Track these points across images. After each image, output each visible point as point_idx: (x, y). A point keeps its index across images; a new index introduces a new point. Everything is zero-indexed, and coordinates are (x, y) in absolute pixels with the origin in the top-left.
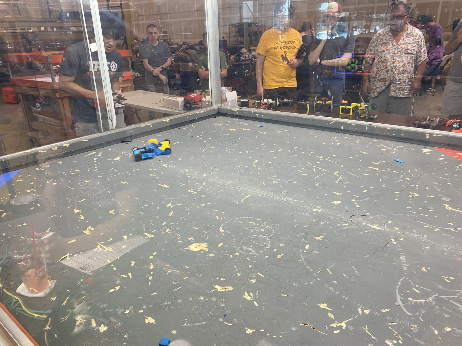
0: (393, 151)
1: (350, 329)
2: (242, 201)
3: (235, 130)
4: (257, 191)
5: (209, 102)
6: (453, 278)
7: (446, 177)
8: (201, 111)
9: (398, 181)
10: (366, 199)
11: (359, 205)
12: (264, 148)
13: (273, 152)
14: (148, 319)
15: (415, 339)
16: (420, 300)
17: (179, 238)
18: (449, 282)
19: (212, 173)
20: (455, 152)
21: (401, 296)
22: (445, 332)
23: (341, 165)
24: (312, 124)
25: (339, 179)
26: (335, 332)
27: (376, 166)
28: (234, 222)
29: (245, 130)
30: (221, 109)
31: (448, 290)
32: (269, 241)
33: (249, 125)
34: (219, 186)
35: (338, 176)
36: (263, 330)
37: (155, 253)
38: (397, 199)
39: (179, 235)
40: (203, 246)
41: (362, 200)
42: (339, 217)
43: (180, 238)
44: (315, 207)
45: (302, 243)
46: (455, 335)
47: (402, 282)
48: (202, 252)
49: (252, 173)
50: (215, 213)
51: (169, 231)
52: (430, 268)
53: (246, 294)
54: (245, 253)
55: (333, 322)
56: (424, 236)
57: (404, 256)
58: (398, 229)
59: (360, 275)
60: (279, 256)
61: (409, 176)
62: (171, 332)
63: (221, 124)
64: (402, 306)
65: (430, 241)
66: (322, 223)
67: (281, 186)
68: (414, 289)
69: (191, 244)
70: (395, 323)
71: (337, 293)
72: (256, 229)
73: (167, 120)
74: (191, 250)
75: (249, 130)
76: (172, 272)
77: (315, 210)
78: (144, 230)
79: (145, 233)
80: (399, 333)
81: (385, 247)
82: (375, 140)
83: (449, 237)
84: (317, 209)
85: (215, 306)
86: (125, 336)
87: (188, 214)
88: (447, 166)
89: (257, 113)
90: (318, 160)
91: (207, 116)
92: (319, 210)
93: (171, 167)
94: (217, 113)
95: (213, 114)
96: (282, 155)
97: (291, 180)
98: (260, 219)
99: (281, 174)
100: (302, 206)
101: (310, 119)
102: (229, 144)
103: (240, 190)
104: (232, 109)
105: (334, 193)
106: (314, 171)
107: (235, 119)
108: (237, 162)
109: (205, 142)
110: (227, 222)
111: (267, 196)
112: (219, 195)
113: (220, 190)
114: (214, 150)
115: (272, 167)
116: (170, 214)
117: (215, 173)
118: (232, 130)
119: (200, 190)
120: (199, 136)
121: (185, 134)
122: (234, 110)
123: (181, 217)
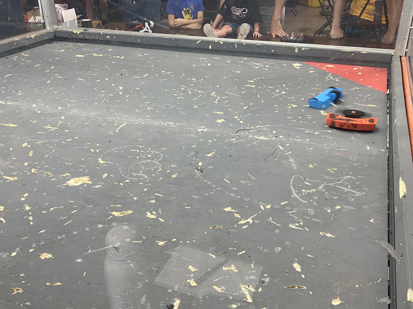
0: (266, 68)
1: (257, 223)
2: (117, 131)
3: (84, 56)
5: (40, 23)
6: (336, 169)
7: (318, 87)
8: (33, 35)
9: (275, 96)
10: (248, 115)
11: (242, 121)
12: (127, 74)
13: (138, 77)
14: (44, 256)
15: (313, 219)
16: (312, 190)
17: (51, 176)
18: (333, 172)
19: (69, 106)
20: (322, 64)
21: (295, 190)
22: (336, 210)
23: (217, 85)
25: (217, 99)
26: (244, 227)
27: (251, 84)
28: (114, 152)
29: (97, 55)
30: (58, 31)
31: (333, 179)
32: (159, 165)
33: (100, 50)
34: (83, 119)
35: (215, 96)
36: (175, 240)
37: (26, 195)
38: (277, 112)
39: (50, 173)
40: (85, 180)
41: (244, 116)
42: (225, 134)
43: (53, 176)
44: (200, 127)
45: (193, 161)
46: (345, 210)
47: (294, 179)
48: (85, 185)
49: (120, 101)
50: (87, 146)
51: (35, 171)
52: (316, 164)
53: (148, 213)
54: (136, 179)
55: (240, 220)
56: (307, 139)
57: (292, 159)
58: (283, 137)
59: (256, 179)
60: (174, 176)
61: (285, 90)
62: (76, 261)
63: (62, 51)
64: (298, 197)
65: (312, 143)
67: (157, 111)
68: (306, 183)
69: (69, 179)
70: (295, 210)
71: (238, 197)
72: (141, 155)
74: (70, 185)
75: (102, 55)
76: (55, 209)
77: (200, 130)
78: (2, 174)
79: (5, 177)
80: (299, 218)
81: (273, 153)
82: (246, 59)
83: (329, 138)
85: (118, 230)
86: (21, 275)
87: (53, 151)
88: (318, 78)
89: (107, 35)
90: (192, 82)
91: (40, 41)
92: (204, 129)
93: (10, 104)
94: (53, 37)
95: (48, 39)
96: (150, 80)
97: (167, 105)
98: (143, 146)
99: (154, 100)
100: (186, 129)
101: (173, 39)
102: (80, 72)
103: (111, 121)
104: (73, 31)
105: (215, 112)
106: (190, 93)
107: (79, 44)
108: (98, 92)
109: (48, 71)
110: (106, 153)
111: (145, 123)
112: (86, 128)
113: (85, 123)
114: (62, 80)
115: (142, 94)
116: (30, 153)
117: (73, 106)
118: (79, 56)
119: (60, 125)
120: (37, 66)
121: (17, 64)
122: (76, 33)
123: (46, 155)
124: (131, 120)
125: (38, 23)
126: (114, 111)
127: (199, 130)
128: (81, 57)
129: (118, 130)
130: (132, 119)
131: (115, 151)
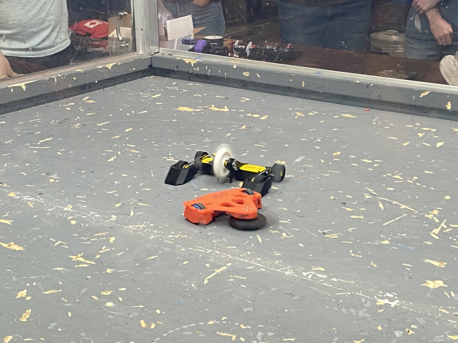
2: (206, 282)
3: (192, 110)
4: (241, 257)
5: (127, 40)
8: (109, 64)
13: (283, 162)
19: (132, 214)
23: (446, 195)
24: (377, 98)
25: (440, 228)
28: (184, 333)
29: (216, 109)
30: (157, 58)
33: (227, 98)
34: (149, 245)
35: (437, 220)
44: (382, 296)
50: (135, 312)
63: (156, 96)
66: (398, 334)
67: (300, 245)
73: (23, 85)
75: (226, 110)
77: (381, 302)
84: (386, 301)
87: (70, 314)
89: (245, 70)
90: (391, 182)
91: (121, 76)
92: (392, 301)
93: (28, 199)
94: (147, 67)
95: (137, 70)
96: (304, 170)
97: (325, 231)
98: (248, 327)
99: (301, 217)
100: (351, 293)
101: (372, 85)
102: (175, 144)
103: (200, 256)
104: (184, 59)
105: (427, 261)
106: (380, 208)
107: (191, 84)
108: (196, 188)
109: (117, 137)
110: (168, 334)
111: (267, 270)
112: (148, 268)
113: (151, 256)
114: (138, 159)
115: (280, 200)
116: (24, 315)
117: (139, 215)
118: (184, 110)
119: (101, 256)
120: (101, 124)
121: (67, 119)
122: (190, 62)
123: (51, 324)
124: (242, 260)
125: (123, 41)
126: (212, 234)
127: (379, 300)
128: (187, 111)
129: (208, 280)
130: (244, 258)
131: (187, 331)
